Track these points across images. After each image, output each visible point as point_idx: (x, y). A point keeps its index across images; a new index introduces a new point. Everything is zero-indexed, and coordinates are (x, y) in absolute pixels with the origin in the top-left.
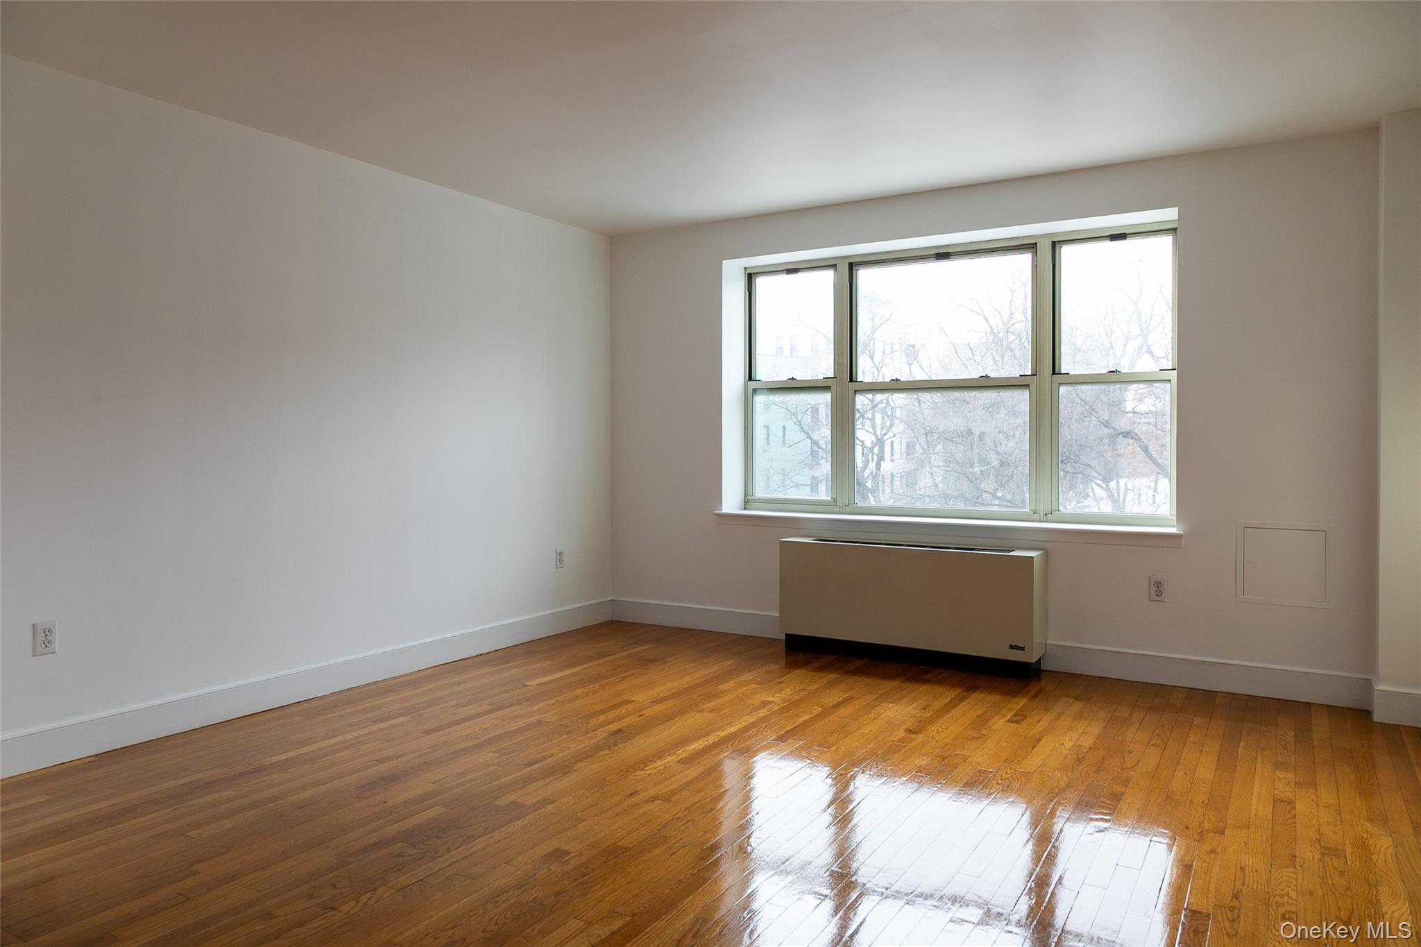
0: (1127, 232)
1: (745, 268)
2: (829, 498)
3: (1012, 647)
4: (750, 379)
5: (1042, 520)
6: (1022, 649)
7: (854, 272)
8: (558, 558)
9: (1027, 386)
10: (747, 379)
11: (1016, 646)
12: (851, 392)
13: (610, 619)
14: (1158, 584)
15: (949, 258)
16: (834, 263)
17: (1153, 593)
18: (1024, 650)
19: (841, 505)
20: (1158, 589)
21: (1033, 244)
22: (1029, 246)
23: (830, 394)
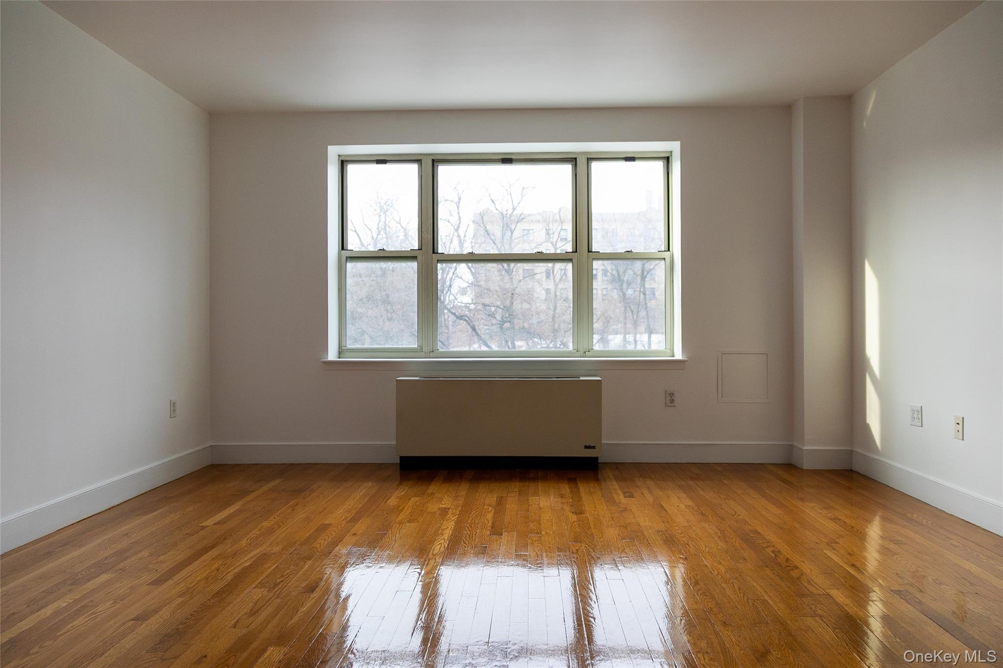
0: (636, 157)
1: (339, 155)
2: (416, 346)
3: (586, 447)
4: (343, 249)
5: (582, 356)
6: (594, 447)
7: (435, 167)
8: (173, 409)
9: (571, 260)
10: (341, 249)
11: (589, 446)
12: (435, 261)
13: (210, 464)
14: (672, 394)
15: (512, 163)
16: (420, 158)
17: (668, 401)
18: (595, 448)
19: (426, 351)
20: (671, 398)
21: (573, 158)
22: (572, 160)
23: (416, 263)
